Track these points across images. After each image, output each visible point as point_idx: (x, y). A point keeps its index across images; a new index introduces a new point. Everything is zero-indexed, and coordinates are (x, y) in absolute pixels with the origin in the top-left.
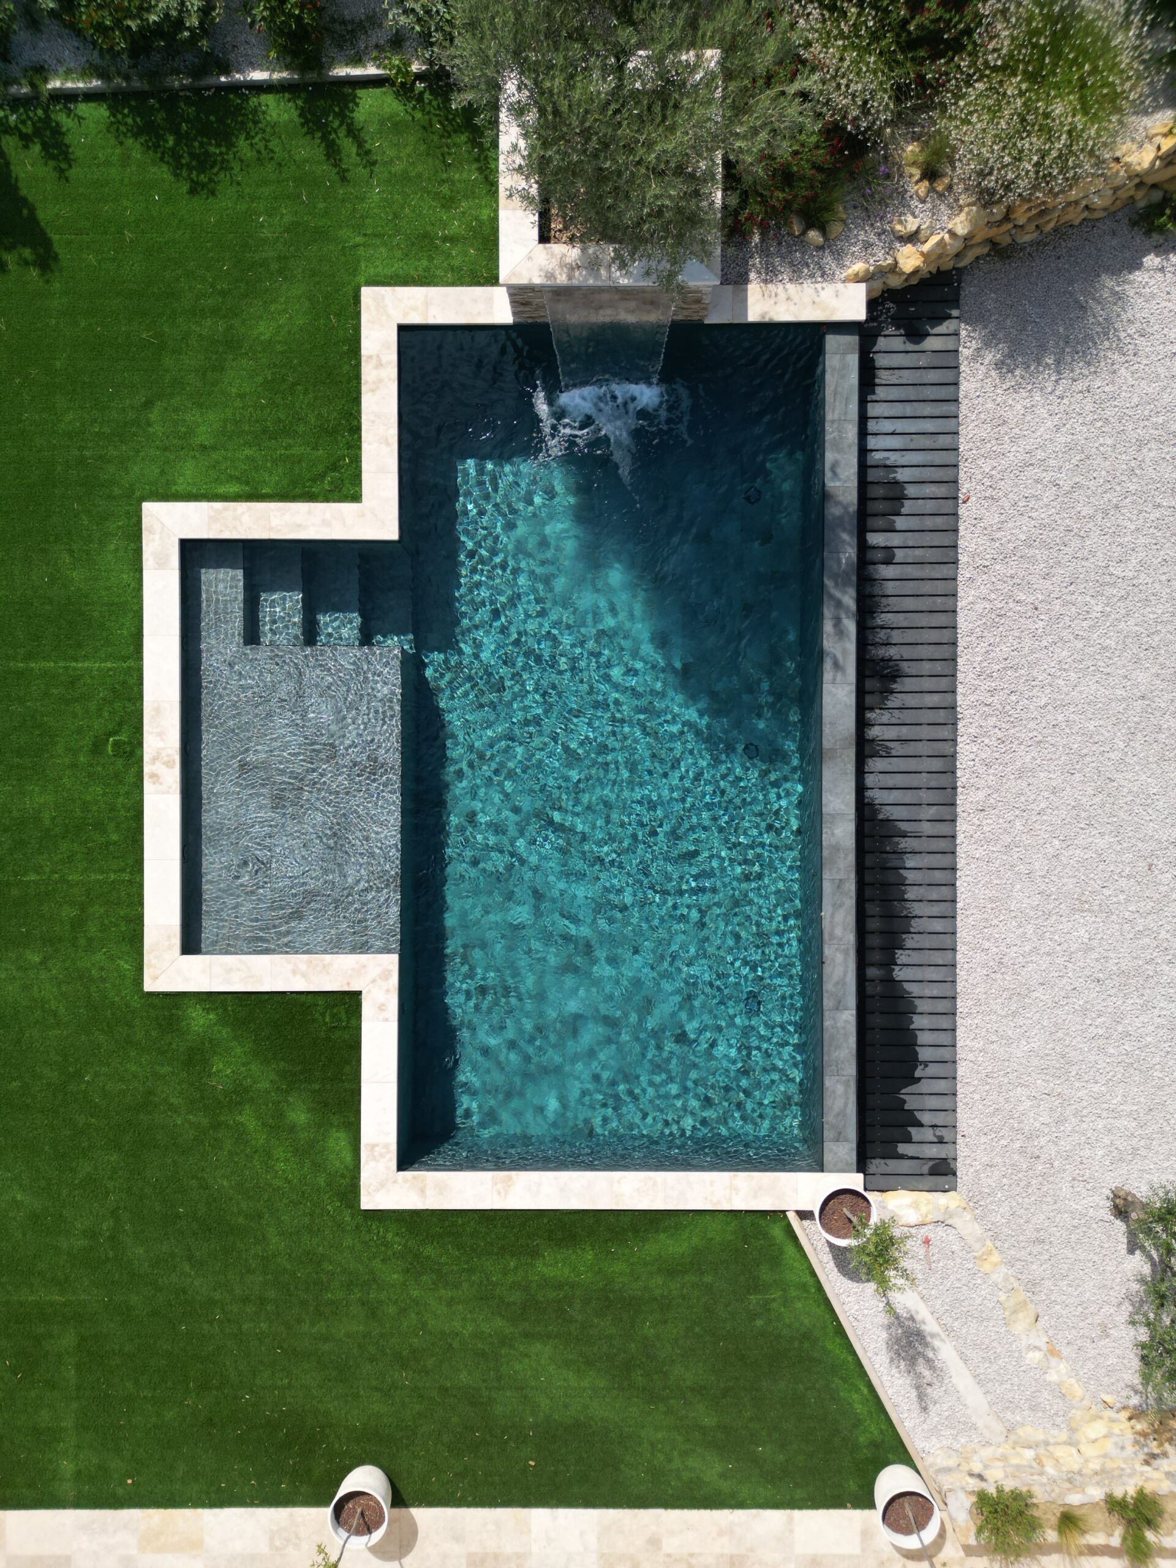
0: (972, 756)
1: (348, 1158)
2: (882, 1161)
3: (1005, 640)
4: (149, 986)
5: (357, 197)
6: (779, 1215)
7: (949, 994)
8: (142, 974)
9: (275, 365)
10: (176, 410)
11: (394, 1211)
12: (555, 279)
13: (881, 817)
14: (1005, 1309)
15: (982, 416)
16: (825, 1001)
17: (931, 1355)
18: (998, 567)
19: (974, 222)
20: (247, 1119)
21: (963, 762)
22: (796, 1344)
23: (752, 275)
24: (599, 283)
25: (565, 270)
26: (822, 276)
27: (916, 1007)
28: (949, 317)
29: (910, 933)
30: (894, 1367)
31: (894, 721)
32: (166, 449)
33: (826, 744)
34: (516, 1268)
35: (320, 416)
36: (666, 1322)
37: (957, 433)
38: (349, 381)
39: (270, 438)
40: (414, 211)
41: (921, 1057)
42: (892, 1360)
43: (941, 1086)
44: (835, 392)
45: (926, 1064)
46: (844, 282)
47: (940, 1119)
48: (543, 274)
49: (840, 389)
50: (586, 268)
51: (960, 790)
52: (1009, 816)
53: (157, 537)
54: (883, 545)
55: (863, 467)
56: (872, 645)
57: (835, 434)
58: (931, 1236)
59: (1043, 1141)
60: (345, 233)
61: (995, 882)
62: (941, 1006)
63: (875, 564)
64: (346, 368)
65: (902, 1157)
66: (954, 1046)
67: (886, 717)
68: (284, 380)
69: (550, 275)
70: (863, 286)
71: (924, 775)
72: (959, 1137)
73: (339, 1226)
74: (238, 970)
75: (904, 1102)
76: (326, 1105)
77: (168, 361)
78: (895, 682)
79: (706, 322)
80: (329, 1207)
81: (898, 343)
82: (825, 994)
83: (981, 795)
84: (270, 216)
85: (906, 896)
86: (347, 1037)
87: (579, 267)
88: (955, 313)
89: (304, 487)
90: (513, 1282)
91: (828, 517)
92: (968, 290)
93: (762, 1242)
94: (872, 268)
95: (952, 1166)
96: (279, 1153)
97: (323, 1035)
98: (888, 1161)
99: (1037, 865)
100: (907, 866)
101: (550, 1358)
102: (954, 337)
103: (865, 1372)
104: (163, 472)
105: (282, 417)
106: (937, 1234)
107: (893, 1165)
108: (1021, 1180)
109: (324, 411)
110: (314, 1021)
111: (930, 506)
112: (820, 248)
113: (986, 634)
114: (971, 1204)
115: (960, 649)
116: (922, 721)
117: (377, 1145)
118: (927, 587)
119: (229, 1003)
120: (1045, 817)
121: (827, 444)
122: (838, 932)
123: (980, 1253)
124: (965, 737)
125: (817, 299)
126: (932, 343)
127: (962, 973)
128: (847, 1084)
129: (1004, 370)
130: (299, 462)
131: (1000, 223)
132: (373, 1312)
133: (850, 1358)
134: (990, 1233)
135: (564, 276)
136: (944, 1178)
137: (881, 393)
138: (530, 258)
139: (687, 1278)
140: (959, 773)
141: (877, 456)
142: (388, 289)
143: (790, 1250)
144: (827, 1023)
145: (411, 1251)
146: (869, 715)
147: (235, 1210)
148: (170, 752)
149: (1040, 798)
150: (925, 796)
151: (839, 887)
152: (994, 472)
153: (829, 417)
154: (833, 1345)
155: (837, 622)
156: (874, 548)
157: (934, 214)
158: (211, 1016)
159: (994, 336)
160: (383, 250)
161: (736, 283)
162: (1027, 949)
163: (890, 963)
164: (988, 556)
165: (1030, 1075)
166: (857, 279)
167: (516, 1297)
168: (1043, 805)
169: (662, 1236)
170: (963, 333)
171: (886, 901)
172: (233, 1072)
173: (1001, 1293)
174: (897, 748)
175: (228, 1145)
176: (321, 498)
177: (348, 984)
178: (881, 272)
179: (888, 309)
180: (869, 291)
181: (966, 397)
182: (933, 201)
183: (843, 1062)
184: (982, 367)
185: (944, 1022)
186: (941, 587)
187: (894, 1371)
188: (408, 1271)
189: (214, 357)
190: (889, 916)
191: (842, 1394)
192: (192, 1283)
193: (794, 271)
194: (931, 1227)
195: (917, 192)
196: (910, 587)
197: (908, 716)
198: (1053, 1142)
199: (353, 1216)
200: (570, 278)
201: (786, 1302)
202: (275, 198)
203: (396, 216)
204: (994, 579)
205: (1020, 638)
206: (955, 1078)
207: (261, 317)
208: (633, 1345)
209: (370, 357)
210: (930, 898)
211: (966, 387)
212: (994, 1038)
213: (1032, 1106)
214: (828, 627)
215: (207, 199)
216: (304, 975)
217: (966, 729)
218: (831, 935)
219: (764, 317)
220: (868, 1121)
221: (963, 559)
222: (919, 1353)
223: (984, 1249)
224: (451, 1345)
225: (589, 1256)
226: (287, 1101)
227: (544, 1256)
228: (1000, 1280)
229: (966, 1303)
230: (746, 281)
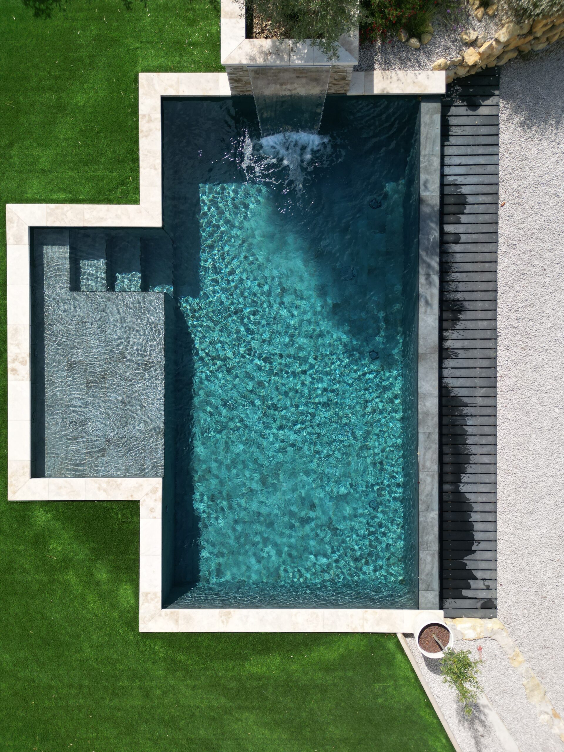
0: (506, 358)
1: (132, 601)
2: (453, 600)
3: (526, 289)
4: (11, 497)
5: (136, 19)
6: (393, 636)
7: (492, 500)
8: (7, 490)
9: (87, 121)
10: (27, 148)
11: (159, 633)
12: (256, 60)
13: (452, 394)
14: (526, 689)
15: (513, 154)
16: (420, 506)
17: (483, 718)
18: (522, 245)
19: (511, 33)
20: (71, 577)
21: (501, 362)
22: (402, 713)
23: (377, 66)
24: (283, 63)
25: (263, 55)
26: (419, 67)
27: (473, 508)
28: (493, 95)
29: (470, 464)
30: (461, 725)
31: (460, 337)
32: (21, 172)
33: (421, 350)
34: (233, 667)
35: (114, 152)
36: (324, 700)
37: (498, 165)
38: (132, 131)
39: (84, 166)
40: (171, 27)
41: (476, 538)
42: (460, 721)
43: (488, 555)
44: (427, 138)
45: (479, 542)
46: (432, 70)
47: (487, 575)
48: (248, 58)
49: (429, 136)
50: (275, 54)
51: (499, 378)
52: (529, 394)
53: (15, 225)
54: (453, 232)
55: (442, 185)
56: (447, 292)
57: (426, 163)
58: (483, 646)
59: (549, 588)
60: (129, 41)
61: (520, 433)
62: (488, 507)
63: (448, 243)
64: (130, 123)
65: (465, 598)
66: (496, 531)
67: (455, 335)
68: (92, 130)
69: (253, 58)
70: (444, 73)
71: (478, 369)
72: (498, 585)
73: (126, 642)
74: (65, 487)
75: (466, 565)
76: (119, 569)
77: (22, 119)
78: (461, 314)
79: (349, 94)
80: (121, 631)
81: (463, 110)
82: (420, 502)
83: (512, 381)
84: (84, 30)
85: (467, 442)
86: (131, 528)
87: (270, 53)
88: (497, 92)
89: (105, 195)
90: (232, 676)
91: (422, 213)
92: (504, 80)
93: (382, 652)
94: (449, 62)
95: (495, 603)
96: (90, 598)
97: (116, 526)
98: (457, 600)
99: (545, 423)
100: (468, 424)
101: (254, 722)
102: (496, 107)
103: (444, 729)
104: (19, 186)
105: (91, 152)
106: (487, 645)
107: (460, 603)
108: (535, 611)
109: (117, 149)
110: (112, 518)
111: (481, 209)
112: (418, 49)
113: (514, 285)
114: (506, 625)
115: (499, 294)
116: (477, 337)
117: (149, 593)
118: (480, 257)
119: (60, 507)
120: (550, 395)
121: (421, 169)
122: (428, 464)
123: (512, 655)
124: (502, 347)
125: (416, 80)
126: (483, 110)
127: (500, 488)
128: (433, 556)
129: (526, 127)
130: (102, 180)
131: (526, 35)
132: (147, 695)
133: (435, 721)
134: (517, 642)
135: (262, 59)
136: (490, 610)
137: (453, 140)
138: (240, 48)
139: (337, 673)
140: (498, 368)
141: (450, 179)
142: (155, 74)
143: (399, 656)
144: (421, 519)
145: (170, 657)
146: (445, 334)
147: (64, 632)
148: (23, 355)
149: (547, 383)
150: (478, 382)
151: (428, 437)
152: (520, 188)
153: (423, 152)
154: (424, 713)
155: (428, 276)
156: (448, 233)
157: (486, 29)
158: (49, 515)
159: (520, 107)
160: (152, 51)
161: (366, 70)
162: (539, 473)
163: (457, 482)
164: (516, 239)
165: (541, 549)
166: (440, 68)
167: (233, 685)
168: (549, 387)
169: (322, 648)
170: (501, 105)
171: (455, 445)
172: (62, 549)
173: (524, 679)
174: (462, 354)
175: (59, 594)
176: (115, 202)
177: (132, 496)
178: (454, 65)
179: (457, 90)
180: (447, 77)
181: (503, 143)
182: (486, 21)
183: (430, 543)
184: (513, 126)
185: (489, 517)
186: (488, 257)
187: (461, 728)
188: (168, 669)
189: (50, 116)
190: (457, 454)
191: (430, 743)
192: (38, 676)
193: (402, 63)
194: (482, 640)
195: (476, 15)
196: (469, 257)
197: (468, 334)
198: (555, 588)
199: (135, 636)
200: (265, 61)
201: (396, 687)
202: (87, 20)
203: (160, 30)
204: (520, 253)
205: (535, 287)
206: (496, 551)
207: (78, 92)
208: (304, 714)
209: (144, 116)
210: (481, 443)
211: (503, 137)
212: (520, 527)
213: (542, 568)
214: (422, 280)
215: (46, 19)
216: (105, 491)
217: (502, 342)
218: (424, 466)
219: (383, 91)
220: (445, 576)
221: (501, 240)
222: (476, 717)
223: (514, 653)
224: (194, 713)
225: (278, 660)
226: (95, 567)
227: (250, 661)
228: (523, 672)
229: (503, 685)
230: (373, 69)
